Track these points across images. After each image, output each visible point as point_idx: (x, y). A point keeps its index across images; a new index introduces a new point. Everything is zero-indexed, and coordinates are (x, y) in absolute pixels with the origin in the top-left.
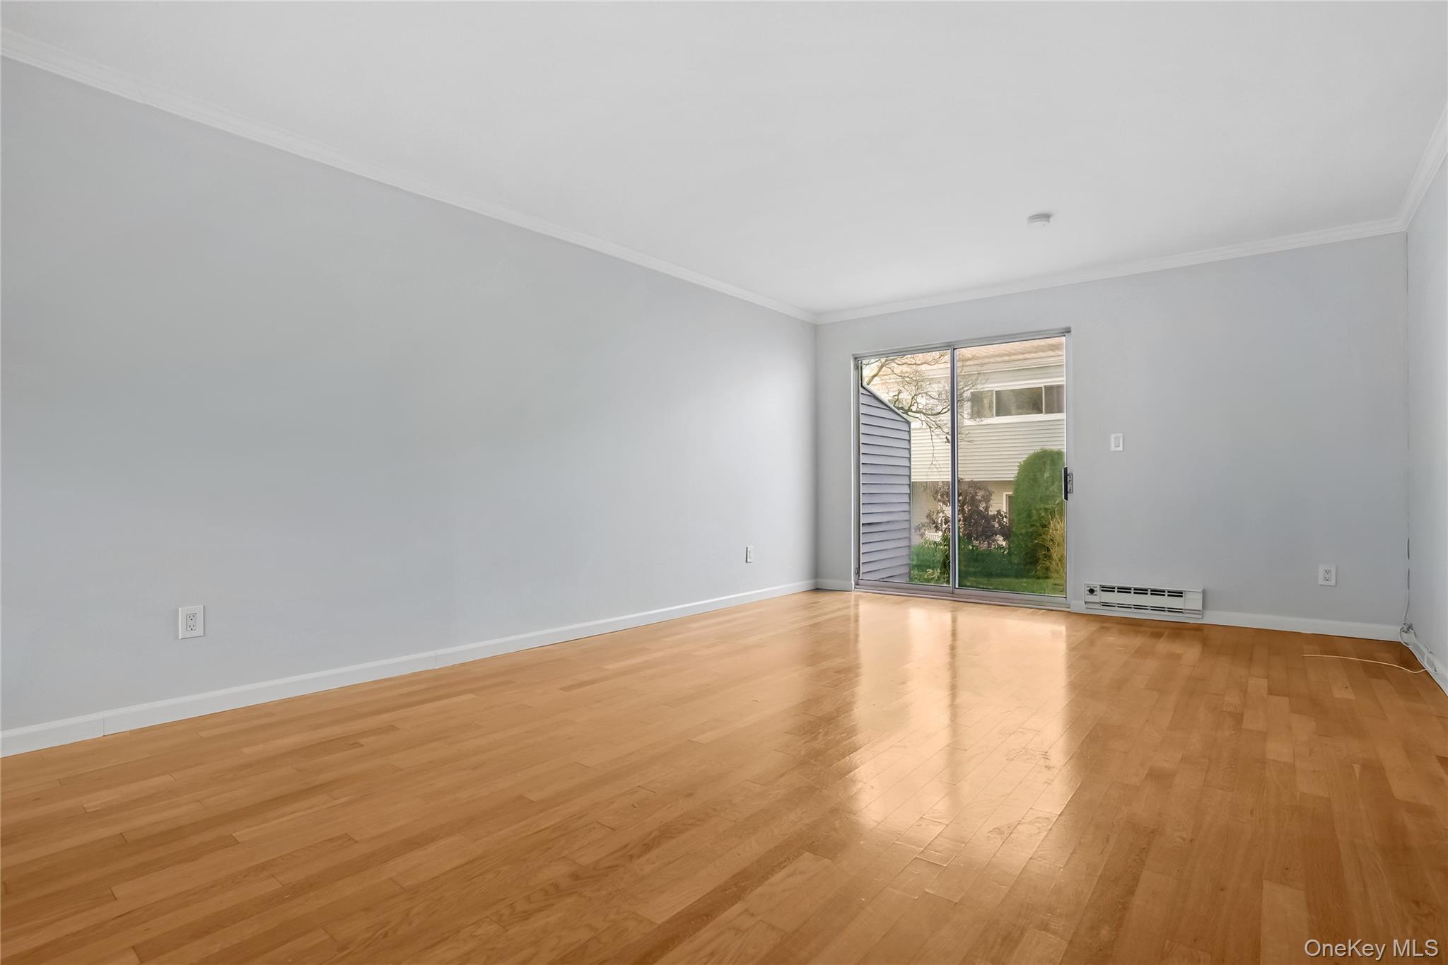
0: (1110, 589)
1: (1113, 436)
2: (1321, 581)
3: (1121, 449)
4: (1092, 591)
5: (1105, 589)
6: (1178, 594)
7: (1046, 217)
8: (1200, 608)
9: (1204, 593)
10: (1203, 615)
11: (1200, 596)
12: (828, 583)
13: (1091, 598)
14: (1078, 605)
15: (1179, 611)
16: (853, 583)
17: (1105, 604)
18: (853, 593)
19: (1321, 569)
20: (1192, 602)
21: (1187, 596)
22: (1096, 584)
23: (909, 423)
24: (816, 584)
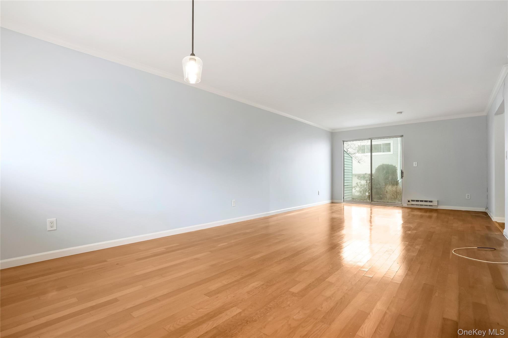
0: (414, 201)
1: (414, 163)
2: (467, 198)
3: (416, 166)
4: (409, 201)
5: (412, 201)
6: (431, 202)
7: (401, 112)
8: (437, 205)
9: (438, 201)
10: (437, 206)
11: (437, 202)
12: (335, 201)
13: (409, 203)
14: (405, 205)
15: (431, 206)
16: (343, 201)
17: (412, 205)
18: (343, 204)
19: (467, 195)
20: (435, 203)
21: (434, 202)
22: (410, 199)
23: (352, 158)
24: (332, 201)
